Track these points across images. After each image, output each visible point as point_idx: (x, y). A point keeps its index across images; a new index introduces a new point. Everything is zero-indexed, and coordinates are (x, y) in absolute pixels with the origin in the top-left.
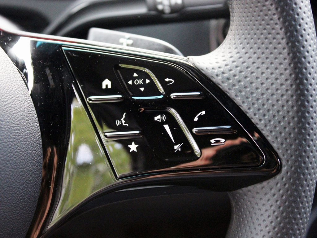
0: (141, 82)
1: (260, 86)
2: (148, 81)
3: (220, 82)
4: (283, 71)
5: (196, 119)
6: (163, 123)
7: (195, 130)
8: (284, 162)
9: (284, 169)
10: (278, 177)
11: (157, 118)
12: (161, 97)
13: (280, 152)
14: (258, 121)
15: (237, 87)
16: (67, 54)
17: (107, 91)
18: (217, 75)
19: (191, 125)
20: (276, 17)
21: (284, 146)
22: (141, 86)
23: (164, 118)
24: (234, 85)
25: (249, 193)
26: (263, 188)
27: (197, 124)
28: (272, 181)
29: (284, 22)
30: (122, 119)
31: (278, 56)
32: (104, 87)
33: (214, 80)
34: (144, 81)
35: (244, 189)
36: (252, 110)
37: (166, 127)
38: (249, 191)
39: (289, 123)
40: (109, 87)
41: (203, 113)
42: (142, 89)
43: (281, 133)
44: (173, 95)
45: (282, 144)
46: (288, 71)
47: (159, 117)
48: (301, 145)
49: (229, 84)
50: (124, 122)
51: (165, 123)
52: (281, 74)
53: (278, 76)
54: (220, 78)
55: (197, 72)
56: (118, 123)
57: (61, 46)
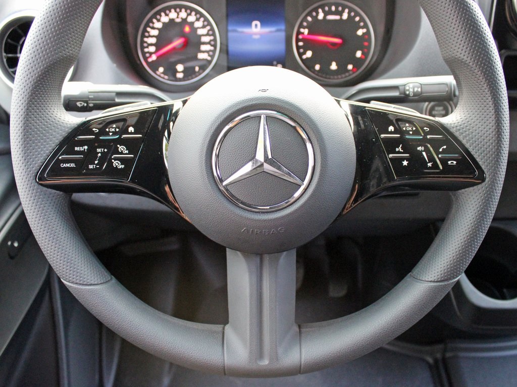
0: (410, 129)
1: (477, 135)
2: (414, 129)
3: (455, 131)
4: (491, 127)
5: (441, 150)
6: (422, 151)
7: (440, 156)
8: (487, 176)
9: (487, 180)
10: (483, 184)
11: (419, 148)
12: (422, 137)
13: (485, 171)
14: (475, 153)
15: (464, 135)
16: (369, 112)
17: (391, 133)
18: (453, 128)
19: (438, 153)
20: (491, 103)
21: (488, 167)
22: (411, 131)
23: (423, 148)
24: (462, 133)
25: (466, 193)
26: (474, 189)
27: (441, 153)
28: (480, 186)
29: (495, 106)
30: (400, 148)
31: (486, 116)
32: (390, 130)
33: (451, 130)
34: (412, 129)
35: (463, 190)
36: (472, 147)
37: (424, 153)
38: (466, 191)
39: (492, 155)
40: (393, 130)
41: (445, 147)
42: (411, 133)
43: (487, 160)
44: (428, 137)
45: (487, 166)
46: (494, 122)
47: (420, 148)
48: (494, 176)
49: (460, 133)
50: (400, 149)
51: (424, 151)
52: (490, 123)
53: (488, 130)
54: (455, 129)
55: (442, 126)
56: (397, 150)
57: (365, 107)
